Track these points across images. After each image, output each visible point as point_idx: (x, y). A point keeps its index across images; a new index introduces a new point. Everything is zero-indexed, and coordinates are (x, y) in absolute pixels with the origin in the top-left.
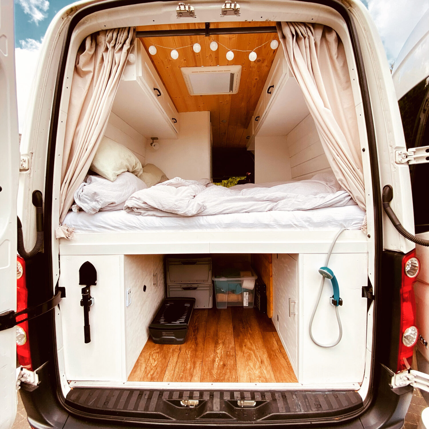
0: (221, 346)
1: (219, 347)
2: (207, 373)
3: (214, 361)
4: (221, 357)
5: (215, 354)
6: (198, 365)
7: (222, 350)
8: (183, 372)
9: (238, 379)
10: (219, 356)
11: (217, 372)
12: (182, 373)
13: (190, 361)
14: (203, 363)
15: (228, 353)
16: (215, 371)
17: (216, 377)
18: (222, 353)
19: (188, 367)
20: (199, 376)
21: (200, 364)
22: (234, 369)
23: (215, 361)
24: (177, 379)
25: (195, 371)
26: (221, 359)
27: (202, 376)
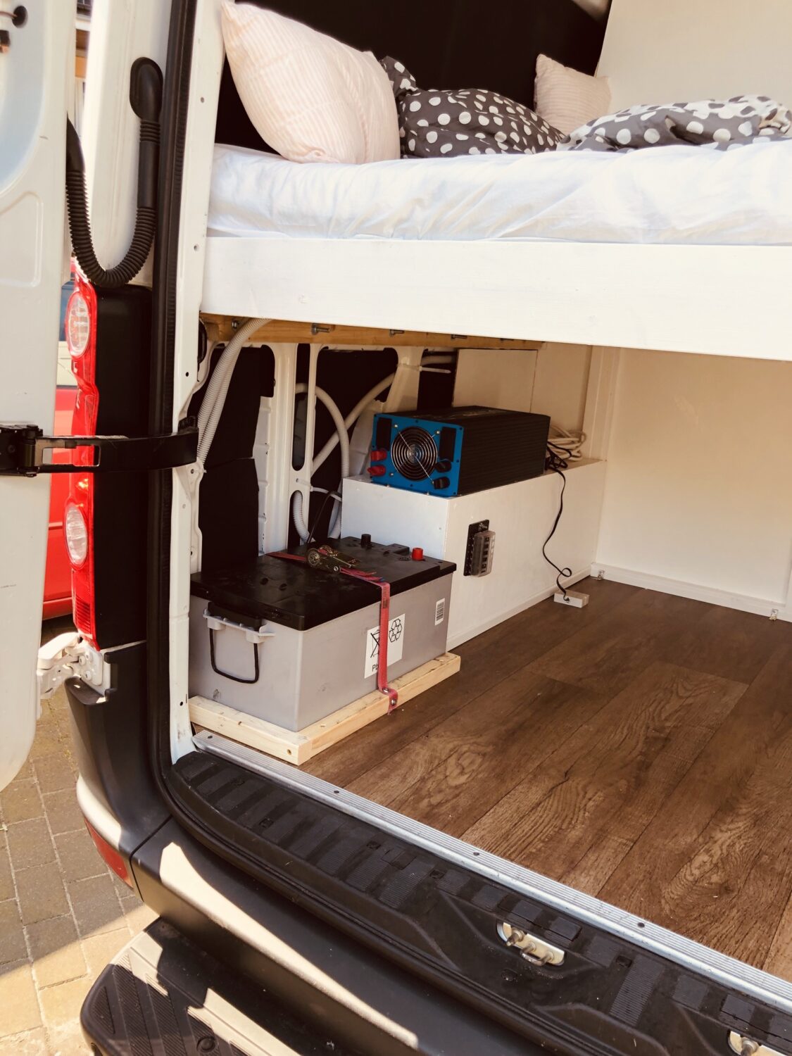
0: (740, 824)
1: (731, 826)
2: (639, 885)
3: (686, 857)
4: (724, 860)
5: (701, 840)
6: (614, 844)
7: (740, 837)
8: (543, 841)
9: (768, 960)
10: (716, 850)
11: (682, 898)
12: (541, 844)
13: (587, 822)
14: (636, 848)
15: (765, 859)
16: (673, 891)
17: (671, 910)
18: (738, 847)
19: (574, 834)
20: (600, 876)
21: (625, 844)
22: (764, 920)
23: (691, 860)
24: (514, 852)
25: (593, 858)
26: (720, 865)
27: (611, 882)
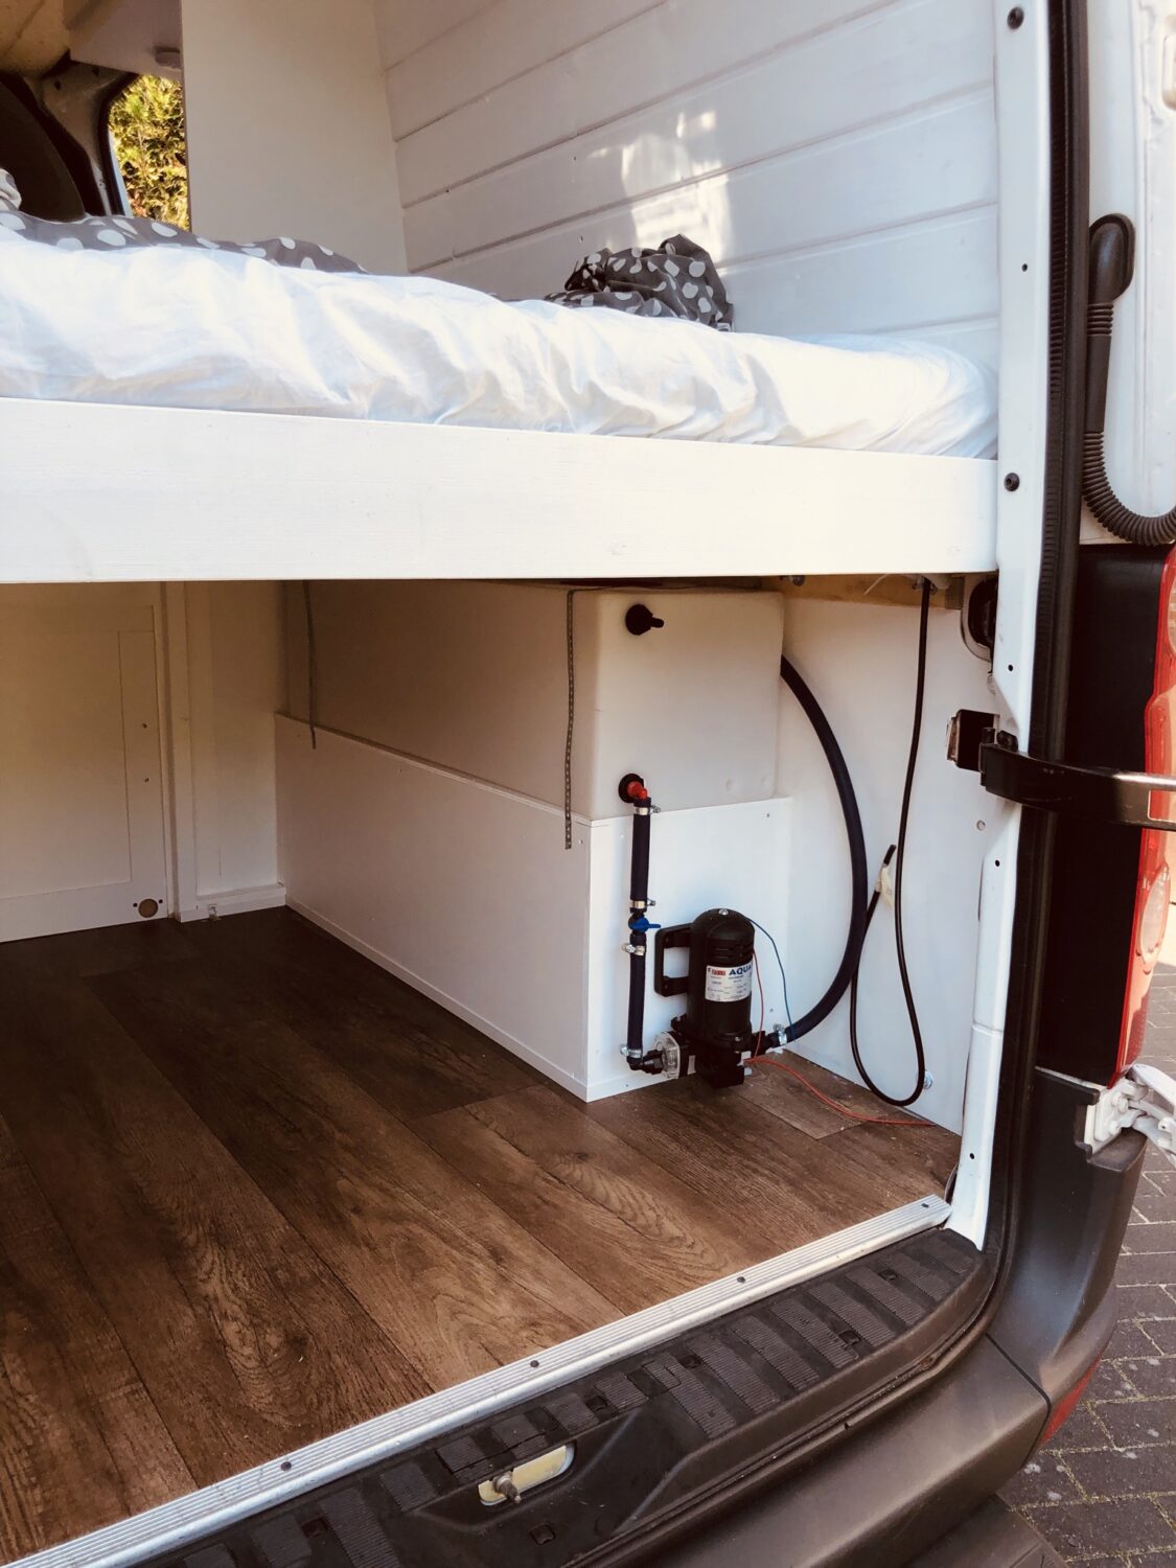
0: (209, 1257)
1: (206, 1267)
2: (218, 1424)
3: (216, 1346)
4: (252, 1310)
5: (200, 1310)
6: (123, 1403)
7: (229, 1273)
8: (34, 1486)
9: (426, 1377)
10: (233, 1308)
11: (277, 1393)
12: (37, 1491)
13: (48, 1407)
14: (151, 1385)
15: (281, 1274)
16: (259, 1394)
17: (285, 1418)
18: (244, 1286)
19: (56, 1436)
20: (167, 1459)
21: (134, 1392)
22: (369, 1341)
23: (224, 1343)
24: (18, 1538)
25: (124, 1445)
26: (255, 1321)
27: (188, 1452)
